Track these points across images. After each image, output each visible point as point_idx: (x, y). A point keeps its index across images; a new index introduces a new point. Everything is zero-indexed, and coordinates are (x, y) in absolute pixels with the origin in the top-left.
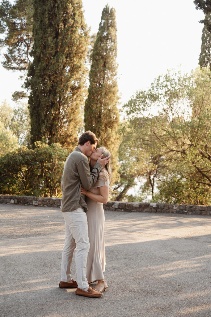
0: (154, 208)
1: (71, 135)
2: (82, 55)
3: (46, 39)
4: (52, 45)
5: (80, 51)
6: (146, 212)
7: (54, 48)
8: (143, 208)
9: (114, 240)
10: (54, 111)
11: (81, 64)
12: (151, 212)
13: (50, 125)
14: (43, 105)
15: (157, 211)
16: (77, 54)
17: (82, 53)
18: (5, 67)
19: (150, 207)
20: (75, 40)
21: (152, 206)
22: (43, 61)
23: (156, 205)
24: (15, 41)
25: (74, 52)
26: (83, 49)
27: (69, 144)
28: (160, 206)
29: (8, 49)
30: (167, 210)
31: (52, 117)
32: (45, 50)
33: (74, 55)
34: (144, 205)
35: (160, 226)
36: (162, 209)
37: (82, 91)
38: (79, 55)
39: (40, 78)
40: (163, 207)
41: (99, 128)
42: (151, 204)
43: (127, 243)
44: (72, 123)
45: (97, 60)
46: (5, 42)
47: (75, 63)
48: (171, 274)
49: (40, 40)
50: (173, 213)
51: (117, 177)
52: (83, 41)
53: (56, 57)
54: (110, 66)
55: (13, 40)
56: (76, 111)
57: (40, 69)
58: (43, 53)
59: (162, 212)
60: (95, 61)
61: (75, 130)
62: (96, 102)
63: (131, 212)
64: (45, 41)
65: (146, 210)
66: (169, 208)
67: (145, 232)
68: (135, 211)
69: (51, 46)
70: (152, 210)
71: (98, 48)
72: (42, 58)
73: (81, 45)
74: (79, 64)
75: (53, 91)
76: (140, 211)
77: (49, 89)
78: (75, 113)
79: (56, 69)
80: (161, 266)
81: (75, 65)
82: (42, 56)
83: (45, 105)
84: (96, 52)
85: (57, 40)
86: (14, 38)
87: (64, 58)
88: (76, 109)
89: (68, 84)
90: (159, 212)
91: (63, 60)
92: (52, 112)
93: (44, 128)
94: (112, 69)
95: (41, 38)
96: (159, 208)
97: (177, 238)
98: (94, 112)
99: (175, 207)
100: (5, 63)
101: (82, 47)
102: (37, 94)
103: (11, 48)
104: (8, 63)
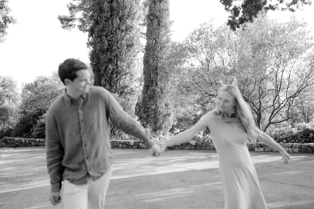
0: (193, 146)
1: (128, 86)
2: (134, 16)
3: (102, 4)
4: (107, 9)
5: (132, 13)
6: (186, 149)
7: (109, 12)
8: (184, 146)
9: (138, 173)
10: (111, 66)
11: (133, 24)
12: (191, 149)
13: (109, 79)
14: (102, 62)
15: (196, 148)
16: (130, 16)
17: (134, 15)
18: (81, 30)
19: (190, 145)
20: (127, 4)
21: (192, 144)
22: (100, 24)
23: (196, 143)
24: (88, 7)
25: (126, 14)
26: (135, 11)
27: (127, 94)
28: (198, 144)
29: (83, 14)
30: (205, 147)
31: (110, 71)
32: (101, 14)
33: (127, 17)
34: (185, 144)
35: (189, 161)
36: (200, 146)
37: (135, 48)
38: (132, 16)
39: (98, 38)
40: (201, 145)
41: (156, 79)
42: (191, 142)
43: (146, 175)
44: (128, 75)
45: (151, 20)
46: (79, 8)
47: (128, 24)
48: (160, 199)
49: (97, 5)
50: (210, 149)
51: (174, 120)
52: (134, 4)
53: (111, 20)
54: (163, 25)
55: (85, 6)
56: (130, 66)
57: (98, 30)
58: (100, 16)
59: (200, 149)
60: (150, 21)
61: (131, 82)
62: (152, 57)
63: (175, 149)
64: (101, 5)
65: (186, 147)
66: (206, 146)
67: (170, 166)
68: (177, 149)
69: (106, 11)
70: (192, 147)
71: (152, 9)
72: (99, 20)
73: (132, 8)
74: (131, 25)
75: (110, 49)
76: (182, 149)
77: (106, 47)
78: (130, 67)
79: (111, 30)
80: (158, 193)
81: (128, 25)
82: (99, 19)
83: (104, 61)
84: (150, 13)
85: (111, 4)
86: (86, 4)
87: (118, 20)
88: (131, 63)
89: (123, 43)
90: (198, 149)
91: (117, 22)
92: (110, 67)
93: (104, 81)
94: (166, 27)
95: (98, 3)
96: (198, 146)
97: (195, 170)
98: (151, 65)
99: (211, 144)
100: (80, 27)
101: (134, 9)
102: (97, 52)
103: (85, 13)
104: (83, 26)
